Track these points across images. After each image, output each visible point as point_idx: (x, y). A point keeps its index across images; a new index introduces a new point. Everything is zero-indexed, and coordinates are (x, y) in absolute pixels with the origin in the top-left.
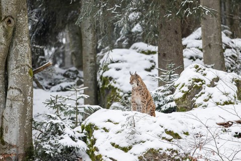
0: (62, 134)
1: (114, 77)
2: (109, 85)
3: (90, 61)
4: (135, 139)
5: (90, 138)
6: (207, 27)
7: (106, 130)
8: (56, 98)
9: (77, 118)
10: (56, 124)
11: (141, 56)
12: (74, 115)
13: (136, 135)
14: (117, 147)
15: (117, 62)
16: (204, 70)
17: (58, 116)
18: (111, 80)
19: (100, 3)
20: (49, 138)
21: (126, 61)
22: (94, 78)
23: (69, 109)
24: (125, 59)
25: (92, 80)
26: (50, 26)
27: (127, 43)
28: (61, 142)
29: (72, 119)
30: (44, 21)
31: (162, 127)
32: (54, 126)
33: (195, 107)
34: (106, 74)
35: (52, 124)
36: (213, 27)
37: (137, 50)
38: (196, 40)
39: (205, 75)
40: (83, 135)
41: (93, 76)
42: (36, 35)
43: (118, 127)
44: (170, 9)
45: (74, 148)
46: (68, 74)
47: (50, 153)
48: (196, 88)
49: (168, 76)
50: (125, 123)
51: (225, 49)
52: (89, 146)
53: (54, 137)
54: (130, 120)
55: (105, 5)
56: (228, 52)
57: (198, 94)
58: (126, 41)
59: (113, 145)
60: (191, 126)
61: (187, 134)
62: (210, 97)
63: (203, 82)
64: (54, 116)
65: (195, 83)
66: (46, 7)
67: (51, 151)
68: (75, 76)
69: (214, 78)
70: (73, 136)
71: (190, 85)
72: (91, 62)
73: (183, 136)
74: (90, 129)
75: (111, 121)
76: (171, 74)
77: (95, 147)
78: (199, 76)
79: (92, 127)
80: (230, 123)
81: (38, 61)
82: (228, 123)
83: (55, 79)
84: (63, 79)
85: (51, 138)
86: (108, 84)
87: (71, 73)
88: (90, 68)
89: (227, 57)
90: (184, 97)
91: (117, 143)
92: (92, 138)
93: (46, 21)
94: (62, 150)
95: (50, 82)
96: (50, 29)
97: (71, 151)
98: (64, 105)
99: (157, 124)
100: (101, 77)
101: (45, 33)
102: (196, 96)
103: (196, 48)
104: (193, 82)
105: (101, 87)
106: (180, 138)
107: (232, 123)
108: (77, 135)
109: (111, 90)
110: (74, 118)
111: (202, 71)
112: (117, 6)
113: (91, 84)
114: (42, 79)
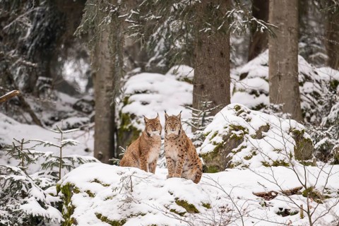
0: (27, 196)
1: (138, 114)
2: (130, 125)
3: (105, 89)
4: (131, 210)
5: (67, 204)
6: (276, 49)
7: (91, 194)
8: (22, 143)
9: (60, 173)
10: (18, 181)
11: (180, 86)
12: (56, 169)
13: (133, 204)
14: (105, 219)
15: (144, 92)
16: (249, 113)
17: (23, 169)
18: (133, 119)
19: (109, 6)
20: (7, 201)
21: (157, 92)
22: (110, 114)
23: (50, 159)
24: (156, 89)
25: (107, 117)
26: (57, 34)
27: (164, 65)
28: (23, 207)
29: (54, 174)
30: (49, 26)
31: (172, 194)
32: (15, 184)
33: (231, 166)
34: (127, 109)
35: (13, 182)
36: (286, 48)
37: (178, 76)
38: (263, 67)
39: (249, 120)
40: (58, 199)
41: (110, 110)
42: (36, 46)
43: (108, 192)
44: (209, 21)
45: (43, 217)
46: (81, 105)
47: (7, 223)
48: (234, 139)
49: (201, 118)
50: (118, 186)
51: (304, 82)
52: (66, 216)
53: (15, 200)
54: (125, 182)
55: (116, 9)
56: (308, 87)
57: (236, 147)
58: (162, 61)
59: (99, 216)
60: (215, 195)
61: (207, 206)
62: (254, 154)
63: (246, 130)
64: (16, 169)
65: (234, 132)
66: (51, 5)
67: (8, 221)
68: (91, 108)
69: (262, 127)
70: (42, 200)
71: (226, 134)
72: (107, 91)
73: (202, 209)
74: (68, 190)
75: (98, 182)
76: (205, 115)
77: (73, 218)
78: (240, 121)
79: (71, 188)
80: (273, 194)
81: (37, 85)
82: (270, 193)
83: (60, 112)
84: (71, 112)
85: (10, 202)
86: (128, 123)
87: (85, 104)
88: (105, 98)
89: (306, 93)
90: (216, 151)
91: (104, 215)
92: (69, 205)
93: (51, 26)
94: (24, 220)
95: (53, 116)
96: (57, 38)
97: (39, 222)
98: (33, 155)
99: (165, 189)
100: (120, 113)
101: (49, 42)
102: (233, 150)
103: (261, 78)
104: (230, 130)
105: (119, 127)
106: (197, 212)
107: (277, 193)
108: (49, 199)
109: (133, 133)
110: (57, 173)
111: (245, 115)
112: (133, 12)
113: (105, 122)
114: (40, 111)
